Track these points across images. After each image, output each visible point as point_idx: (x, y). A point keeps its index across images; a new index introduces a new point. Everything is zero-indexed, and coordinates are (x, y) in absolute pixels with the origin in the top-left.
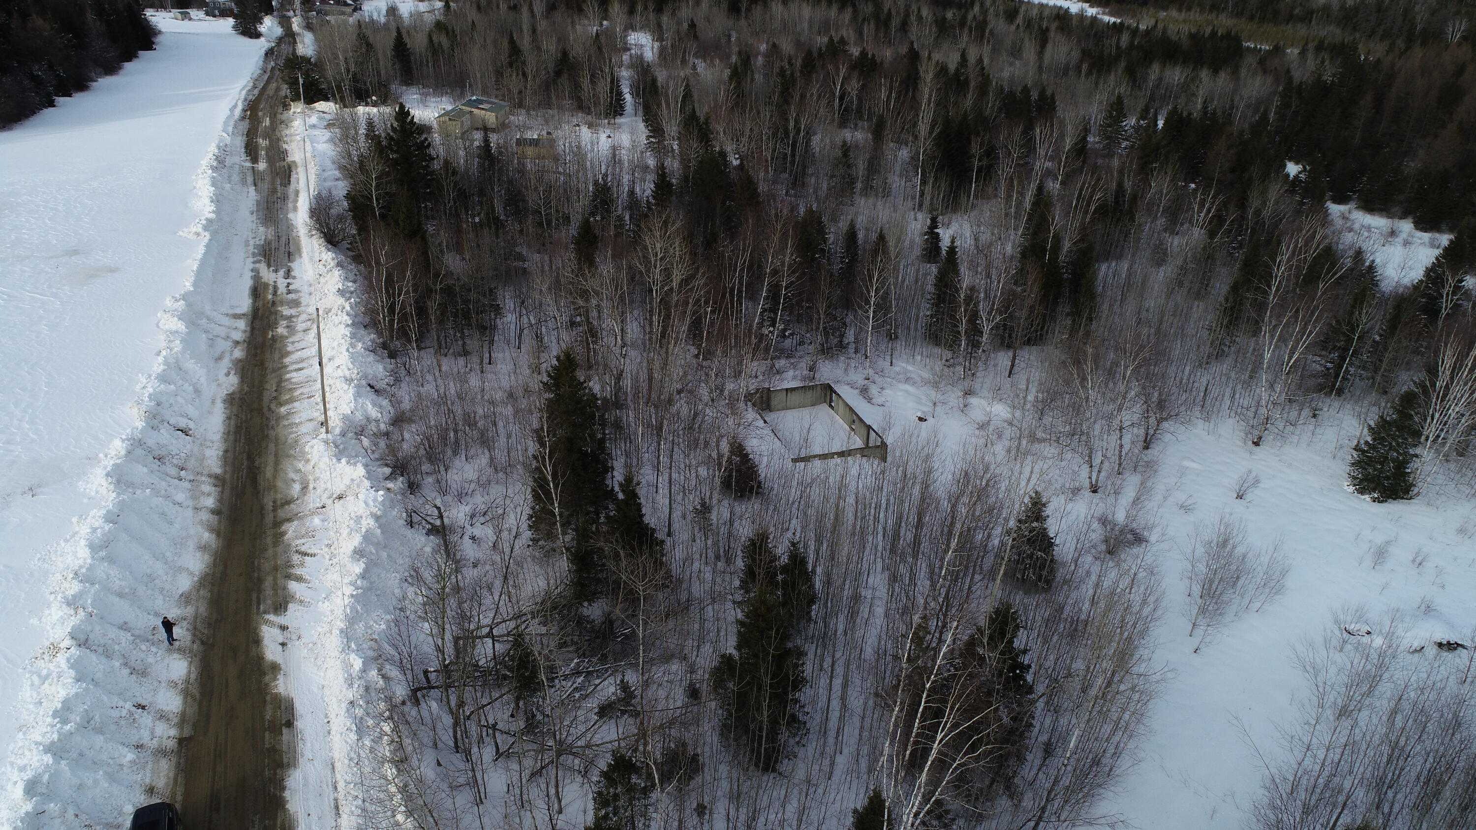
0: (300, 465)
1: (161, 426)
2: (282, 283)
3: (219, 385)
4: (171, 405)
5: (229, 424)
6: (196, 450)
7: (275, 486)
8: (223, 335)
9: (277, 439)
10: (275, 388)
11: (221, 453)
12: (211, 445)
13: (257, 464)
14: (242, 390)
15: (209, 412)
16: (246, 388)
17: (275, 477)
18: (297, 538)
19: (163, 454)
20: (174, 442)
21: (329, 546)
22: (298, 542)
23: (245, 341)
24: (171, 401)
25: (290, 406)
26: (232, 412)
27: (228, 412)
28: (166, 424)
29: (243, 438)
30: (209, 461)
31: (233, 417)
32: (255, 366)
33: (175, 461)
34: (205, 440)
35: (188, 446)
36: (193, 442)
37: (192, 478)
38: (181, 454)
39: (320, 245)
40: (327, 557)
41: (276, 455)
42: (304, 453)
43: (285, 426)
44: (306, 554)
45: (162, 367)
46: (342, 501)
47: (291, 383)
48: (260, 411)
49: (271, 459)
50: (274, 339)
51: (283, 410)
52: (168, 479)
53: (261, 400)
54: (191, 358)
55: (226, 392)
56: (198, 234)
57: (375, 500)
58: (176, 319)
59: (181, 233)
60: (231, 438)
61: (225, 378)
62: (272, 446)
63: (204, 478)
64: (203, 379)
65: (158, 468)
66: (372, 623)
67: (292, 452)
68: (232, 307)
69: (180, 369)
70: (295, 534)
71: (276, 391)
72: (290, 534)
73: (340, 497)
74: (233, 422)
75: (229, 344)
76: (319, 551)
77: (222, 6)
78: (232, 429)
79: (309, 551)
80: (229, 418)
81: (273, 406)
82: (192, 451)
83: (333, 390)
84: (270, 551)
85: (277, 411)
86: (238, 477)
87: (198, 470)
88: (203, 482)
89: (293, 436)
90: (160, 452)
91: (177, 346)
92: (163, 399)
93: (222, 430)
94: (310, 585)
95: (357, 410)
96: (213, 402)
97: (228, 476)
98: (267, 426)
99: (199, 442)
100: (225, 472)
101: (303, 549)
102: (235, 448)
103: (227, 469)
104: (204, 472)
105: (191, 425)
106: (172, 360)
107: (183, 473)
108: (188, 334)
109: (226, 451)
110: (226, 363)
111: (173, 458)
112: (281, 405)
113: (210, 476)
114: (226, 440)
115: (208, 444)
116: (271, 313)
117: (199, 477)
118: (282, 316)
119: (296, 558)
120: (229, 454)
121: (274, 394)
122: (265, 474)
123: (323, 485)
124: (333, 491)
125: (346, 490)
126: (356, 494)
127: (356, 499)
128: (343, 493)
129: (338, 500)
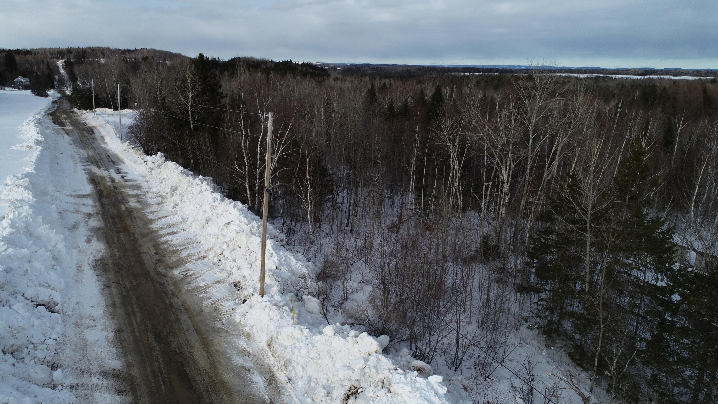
0: (242, 343)
1: (12, 301)
2: (117, 177)
3: (80, 251)
4: (26, 272)
5: (111, 294)
6: (70, 332)
7: (222, 382)
8: (72, 209)
9: (187, 310)
10: (153, 252)
11: (112, 335)
12: (92, 323)
13: (174, 345)
14: (112, 256)
15: (77, 282)
16: (117, 254)
17: (213, 365)
19: (19, 343)
20: (36, 322)
23: (97, 213)
24: (26, 266)
25: (183, 268)
26: (108, 279)
27: (103, 279)
28: (19, 297)
29: (136, 310)
30: (97, 350)
31: (113, 285)
32: (120, 232)
33: (40, 354)
34: (81, 318)
35: (58, 328)
36: (64, 321)
37: (74, 381)
38: (49, 341)
39: (139, 154)
41: (198, 331)
42: (236, 326)
43: (189, 291)
45: (9, 230)
47: (171, 246)
48: (146, 274)
49: (193, 337)
50: (130, 211)
51: (176, 272)
52: (35, 388)
53: (142, 264)
54: (44, 223)
55: (92, 259)
56: (30, 147)
58: (22, 189)
59: (14, 148)
60: (121, 311)
61: (87, 245)
62: (184, 318)
63: (94, 380)
64: (60, 246)
65: (12, 370)
67: (219, 325)
68: (74, 191)
69: (31, 235)
71: (156, 253)
73: (353, 393)
74: (115, 292)
75: (80, 217)
77: (24, 84)
78: (117, 300)
80: (107, 286)
81: (161, 269)
82: (64, 335)
83: (231, 248)
85: (170, 274)
86: (153, 372)
87: (82, 365)
88: (95, 388)
89: (208, 302)
90: (13, 341)
91: (26, 210)
92: (15, 265)
93: (103, 302)
95: (283, 265)
96: (79, 269)
97: (135, 372)
98: (166, 293)
99: (72, 320)
100: (129, 365)
102: (131, 324)
103: (131, 359)
104: (94, 370)
105: (57, 297)
106: (20, 224)
107: (58, 374)
108: (36, 202)
109: (118, 331)
110: (82, 231)
111: (35, 350)
112: (172, 267)
113: (104, 374)
114: (113, 316)
115: (87, 322)
116: (116, 193)
117: (85, 379)
118: (129, 195)
120: (125, 336)
121: (156, 257)
122: (195, 363)
123: (300, 373)
124: (325, 381)
125: (355, 377)
126: (380, 384)
127: (389, 395)
128: (356, 384)
129: (352, 398)
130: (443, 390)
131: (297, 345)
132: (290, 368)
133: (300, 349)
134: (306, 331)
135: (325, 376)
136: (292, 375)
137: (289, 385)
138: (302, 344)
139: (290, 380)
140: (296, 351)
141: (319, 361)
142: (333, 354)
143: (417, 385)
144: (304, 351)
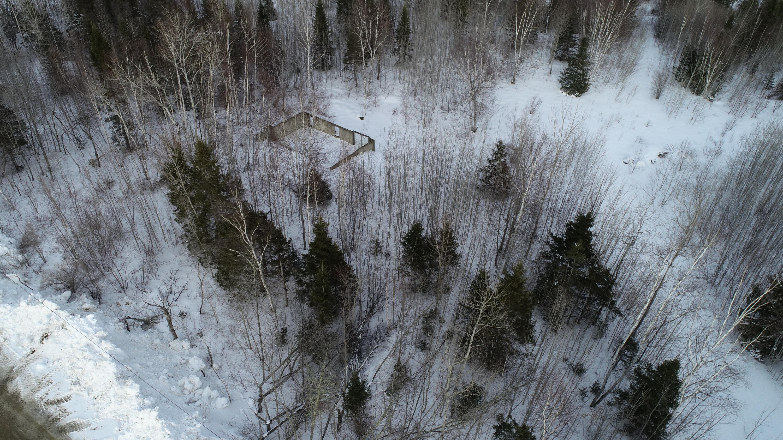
18: (34, 391)
21: (76, 383)
22: (40, 394)
40: (85, 394)
44: (58, 402)
46: (50, 339)
57: (90, 325)
66: (188, 428)
70: (28, 389)
72: (24, 393)
73: (45, 337)
76: (70, 393)
79: (60, 397)
84: (20, 418)
94: (93, 427)
101: (51, 397)
119: (53, 410)
123: (12, 333)
124: (29, 333)
125: (45, 327)
126: (61, 327)
127: (66, 332)
128: (45, 332)
129: (45, 339)
130: (94, 322)
131: (5, 317)
132: (4, 332)
133: (7, 320)
134: (9, 307)
135: (29, 330)
136: (7, 336)
137: (6, 342)
138: (8, 316)
139: (6, 339)
140: (5, 321)
141: (23, 323)
142: (30, 317)
143: (80, 323)
144: (10, 320)
